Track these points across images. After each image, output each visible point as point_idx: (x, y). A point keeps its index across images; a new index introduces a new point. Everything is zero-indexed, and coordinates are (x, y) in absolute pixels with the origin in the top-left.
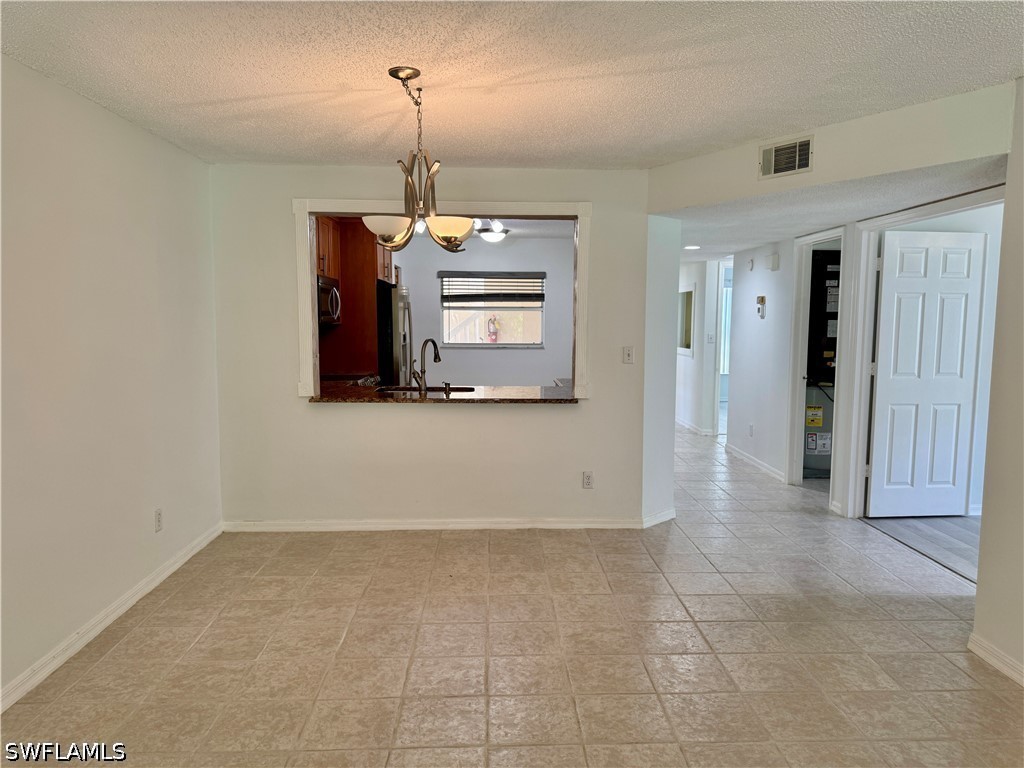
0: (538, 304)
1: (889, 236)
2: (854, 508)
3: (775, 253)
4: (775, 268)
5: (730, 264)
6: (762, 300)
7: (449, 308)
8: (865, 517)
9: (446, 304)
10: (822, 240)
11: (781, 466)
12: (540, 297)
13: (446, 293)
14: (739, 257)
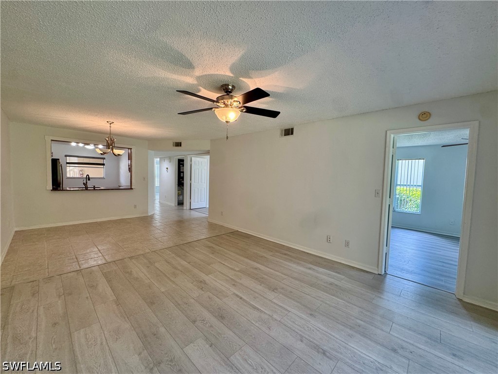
0: (103, 166)
1: (193, 158)
2: (188, 208)
3: (170, 159)
4: (170, 162)
5: (159, 160)
6: (167, 168)
7: (70, 166)
8: (190, 209)
9: (67, 165)
10: (180, 157)
11: (173, 203)
12: (103, 164)
13: (68, 161)
14: (160, 158)
